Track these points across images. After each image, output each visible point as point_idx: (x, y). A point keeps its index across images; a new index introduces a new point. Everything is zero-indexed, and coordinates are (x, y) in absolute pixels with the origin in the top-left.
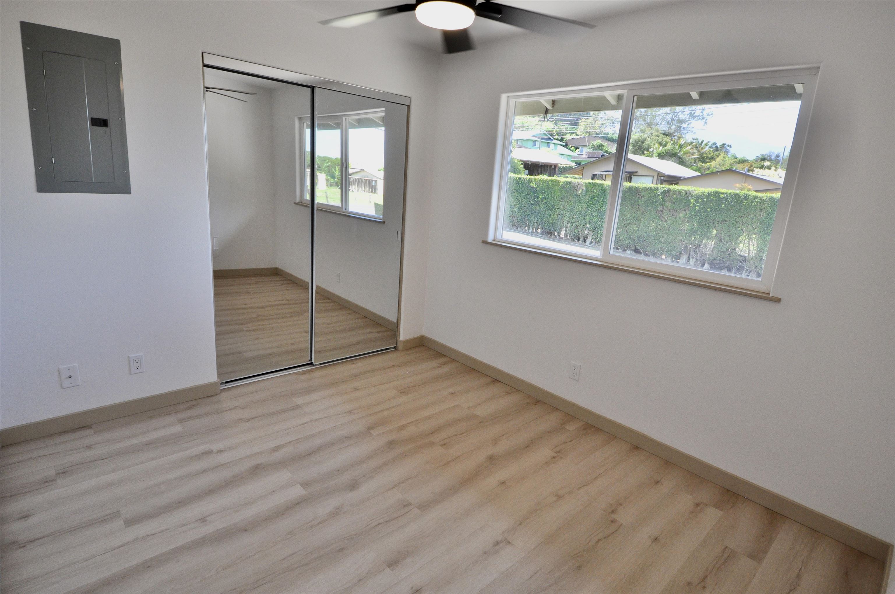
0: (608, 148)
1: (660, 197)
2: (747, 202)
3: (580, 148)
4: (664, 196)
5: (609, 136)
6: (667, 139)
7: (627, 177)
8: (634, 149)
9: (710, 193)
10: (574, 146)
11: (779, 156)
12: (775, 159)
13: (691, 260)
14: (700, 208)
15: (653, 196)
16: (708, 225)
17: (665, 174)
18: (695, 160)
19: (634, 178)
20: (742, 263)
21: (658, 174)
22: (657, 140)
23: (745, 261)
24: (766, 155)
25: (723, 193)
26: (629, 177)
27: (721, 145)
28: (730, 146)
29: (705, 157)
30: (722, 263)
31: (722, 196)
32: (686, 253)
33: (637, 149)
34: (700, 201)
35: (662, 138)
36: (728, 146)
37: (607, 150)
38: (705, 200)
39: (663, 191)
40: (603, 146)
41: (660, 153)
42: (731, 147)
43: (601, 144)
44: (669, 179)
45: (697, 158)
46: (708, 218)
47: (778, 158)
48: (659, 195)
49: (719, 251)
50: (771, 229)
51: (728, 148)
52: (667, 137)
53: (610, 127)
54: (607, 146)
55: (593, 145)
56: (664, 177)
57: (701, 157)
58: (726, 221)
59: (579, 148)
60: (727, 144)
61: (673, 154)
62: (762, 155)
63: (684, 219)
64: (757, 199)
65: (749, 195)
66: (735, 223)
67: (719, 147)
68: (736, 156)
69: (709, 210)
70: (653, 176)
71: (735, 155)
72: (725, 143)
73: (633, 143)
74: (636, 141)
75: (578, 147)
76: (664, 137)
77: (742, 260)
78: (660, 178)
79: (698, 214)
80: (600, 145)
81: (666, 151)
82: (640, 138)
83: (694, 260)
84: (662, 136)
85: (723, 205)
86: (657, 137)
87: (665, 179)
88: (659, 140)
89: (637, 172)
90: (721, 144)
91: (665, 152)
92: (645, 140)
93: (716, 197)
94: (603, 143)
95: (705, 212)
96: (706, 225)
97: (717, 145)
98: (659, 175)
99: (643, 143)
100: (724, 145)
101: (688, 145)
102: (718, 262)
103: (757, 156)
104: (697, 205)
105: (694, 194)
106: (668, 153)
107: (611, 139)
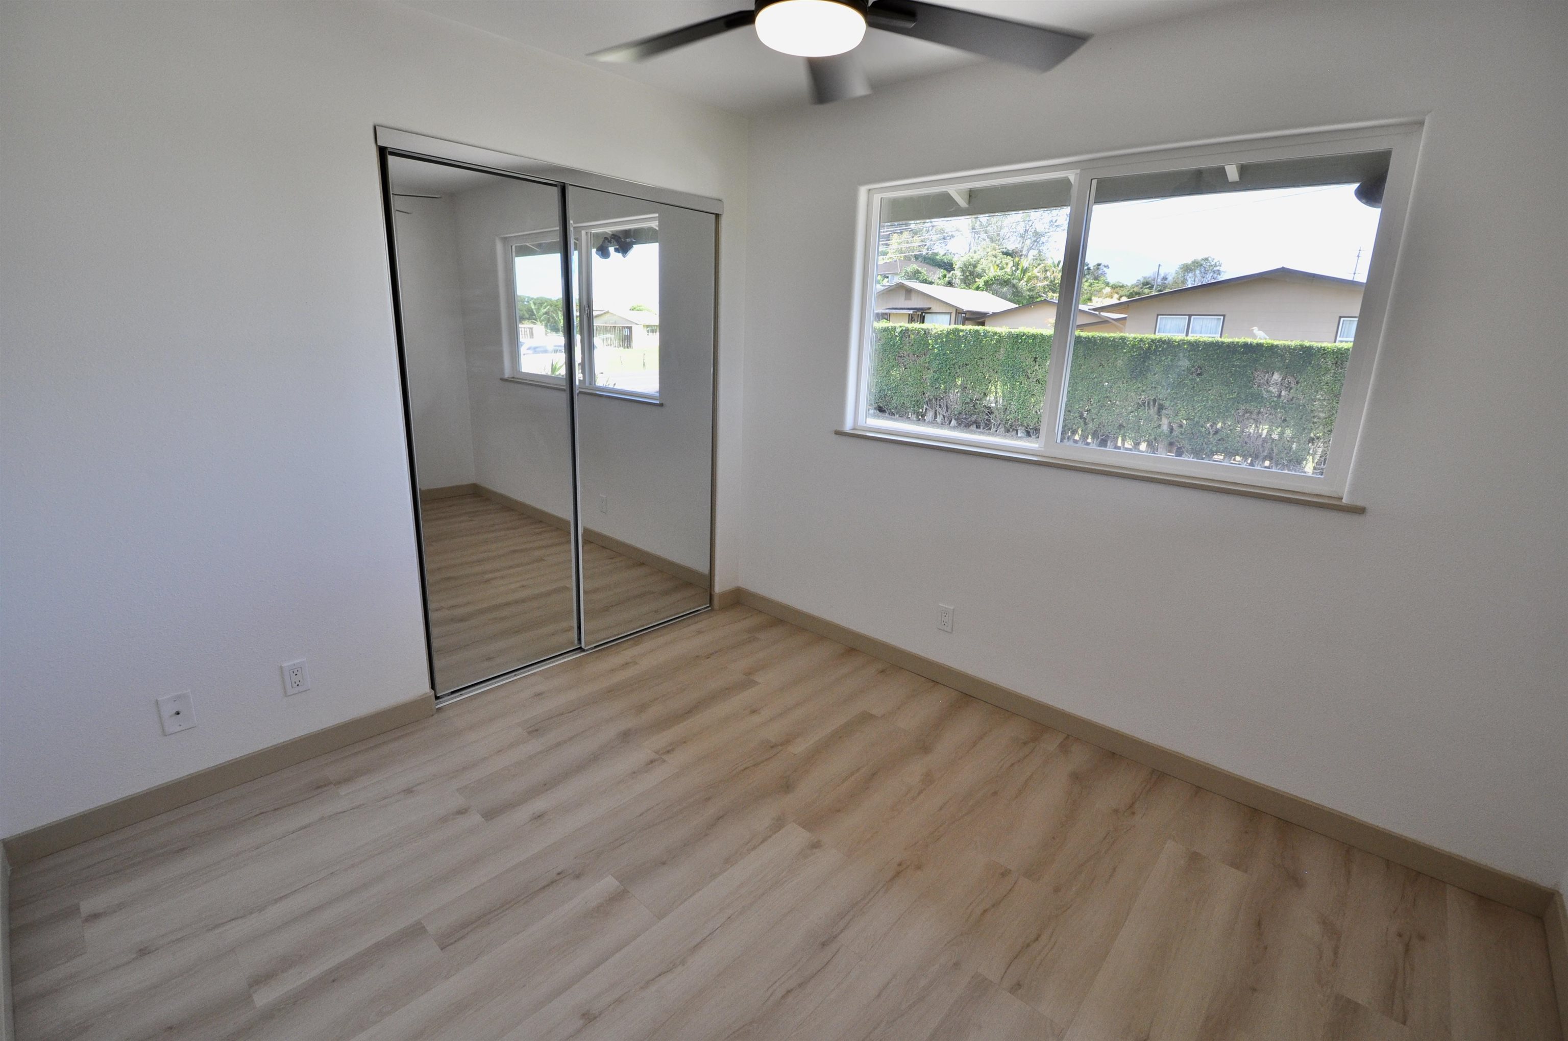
0: (927, 276)
1: (898, 338)
2: (987, 340)
3: (890, 277)
4: (902, 337)
5: (937, 257)
6: (1009, 260)
7: (918, 315)
8: (963, 276)
9: (949, 330)
10: (881, 275)
11: (1167, 279)
12: (1162, 283)
13: (938, 416)
14: (939, 350)
15: (891, 338)
16: (949, 371)
17: (963, 310)
18: (1044, 288)
19: (927, 317)
20: (988, 416)
21: (956, 310)
22: (994, 262)
23: (991, 413)
24: (1149, 278)
25: (962, 331)
26: (921, 315)
27: (1095, 266)
28: (1107, 267)
29: (1056, 284)
30: (968, 418)
31: (961, 334)
32: (932, 408)
33: (967, 276)
34: (939, 341)
35: (1001, 259)
36: (1105, 267)
37: (926, 279)
38: (944, 339)
39: (901, 331)
40: (921, 273)
41: (988, 281)
42: (1109, 268)
43: (918, 270)
44: (972, 317)
45: (1047, 285)
46: (948, 362)
47: (1165, 282)
48: (896, 336)
49: (963, 402)
50: (1011, 372)
51: (1105, 269)
52: (1008, 257)
53: (940, 245)
54: (925, 273)
55: (906, 272)
56: (965, 313)
57: (1051, 284)
58: (967, 365)
59: (888, 277)
60: (1103, 264)
61: (1005, 282)
62: (1145, 278)
63: (924, 364)
64: (996, 335)
65: (989, 332)
66: (976, 367)
67: (1092, 268)
68: (1108, 281)
69: (948, 352)
70: (951, 313)
71: (1107, 279)
72: (1100, 263)
73: (961, 266)
74: (965, 265)
75: (887, 275)
76: (1004, 258)
77: (988, 412)
78: (960, 315)
79: (938, 358)
80: (915, 272)
81: (995, 278)
82: (971, 260)
83: (941, 416)
84: (1000, 255)
85: (963, 346)
86: (995, 258)
87: (967, 317)
88: (997, 262)
89: (930, 308)
90: (1095, 263)
91: (993, 279)
92: (978, 262)
93: (955, 336)
94: (920, 269)
95: (944, 355)
96: (947, 371)
97: (1089, 266)
98: (958, 311)
99: (975, 266)
100: (1099, 265)
101: (1034, 267)
102: (964, 416)
103: (1138, 280)
104: (936, 347)
105: (933, 333)
106: (998, 279)
107: (941, 261)
